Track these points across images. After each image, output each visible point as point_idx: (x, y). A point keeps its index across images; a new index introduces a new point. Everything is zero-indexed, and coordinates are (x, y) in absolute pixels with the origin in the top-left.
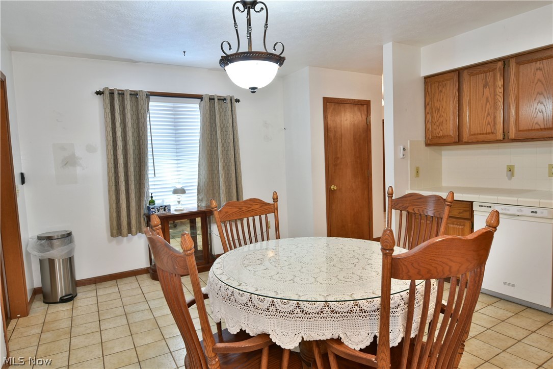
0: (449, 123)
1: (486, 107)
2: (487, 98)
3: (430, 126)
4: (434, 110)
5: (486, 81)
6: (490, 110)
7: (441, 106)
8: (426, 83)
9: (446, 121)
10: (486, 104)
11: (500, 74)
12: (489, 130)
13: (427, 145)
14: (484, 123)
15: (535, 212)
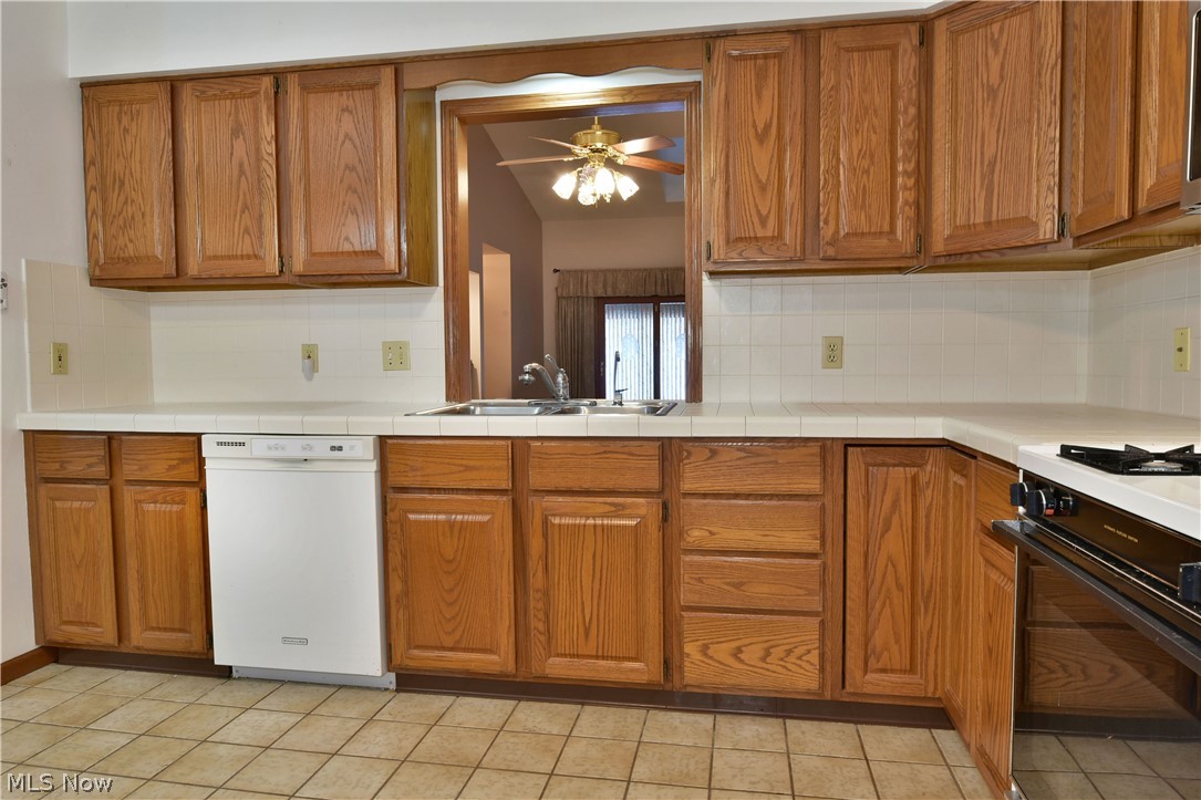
0: (152, 222)
1: (238, 189)
2: (241, 165)
3: (100, 228)
4: (109, 180)
5: (237, 121)
6: (248, 197)
7: (127, 172)
8: (85, 100)
9: (143, 215)
10: (239, 182)
11: (268, 109)
12: (248, 250)
13: (96, 281)
14: (236, 231)
15: (340, 448)
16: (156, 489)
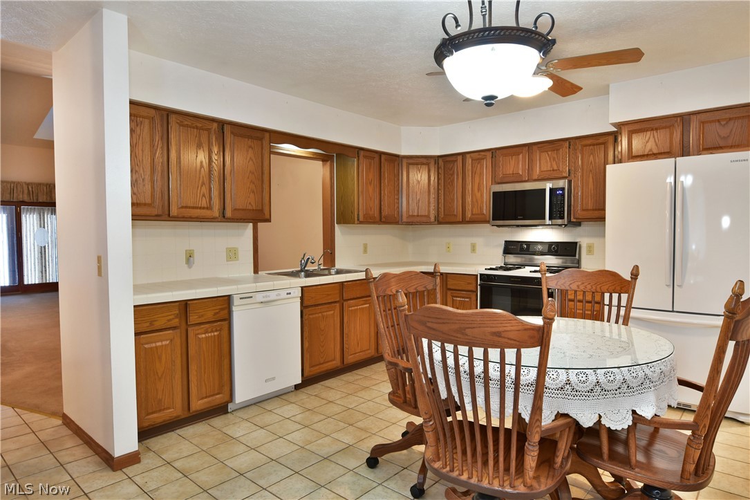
1: (200, 174)
5: (200, 140)
10: (200, 170)
12: (204, 203)
14: (198, 195)
15: (290, 293)
16: (207, 326)
